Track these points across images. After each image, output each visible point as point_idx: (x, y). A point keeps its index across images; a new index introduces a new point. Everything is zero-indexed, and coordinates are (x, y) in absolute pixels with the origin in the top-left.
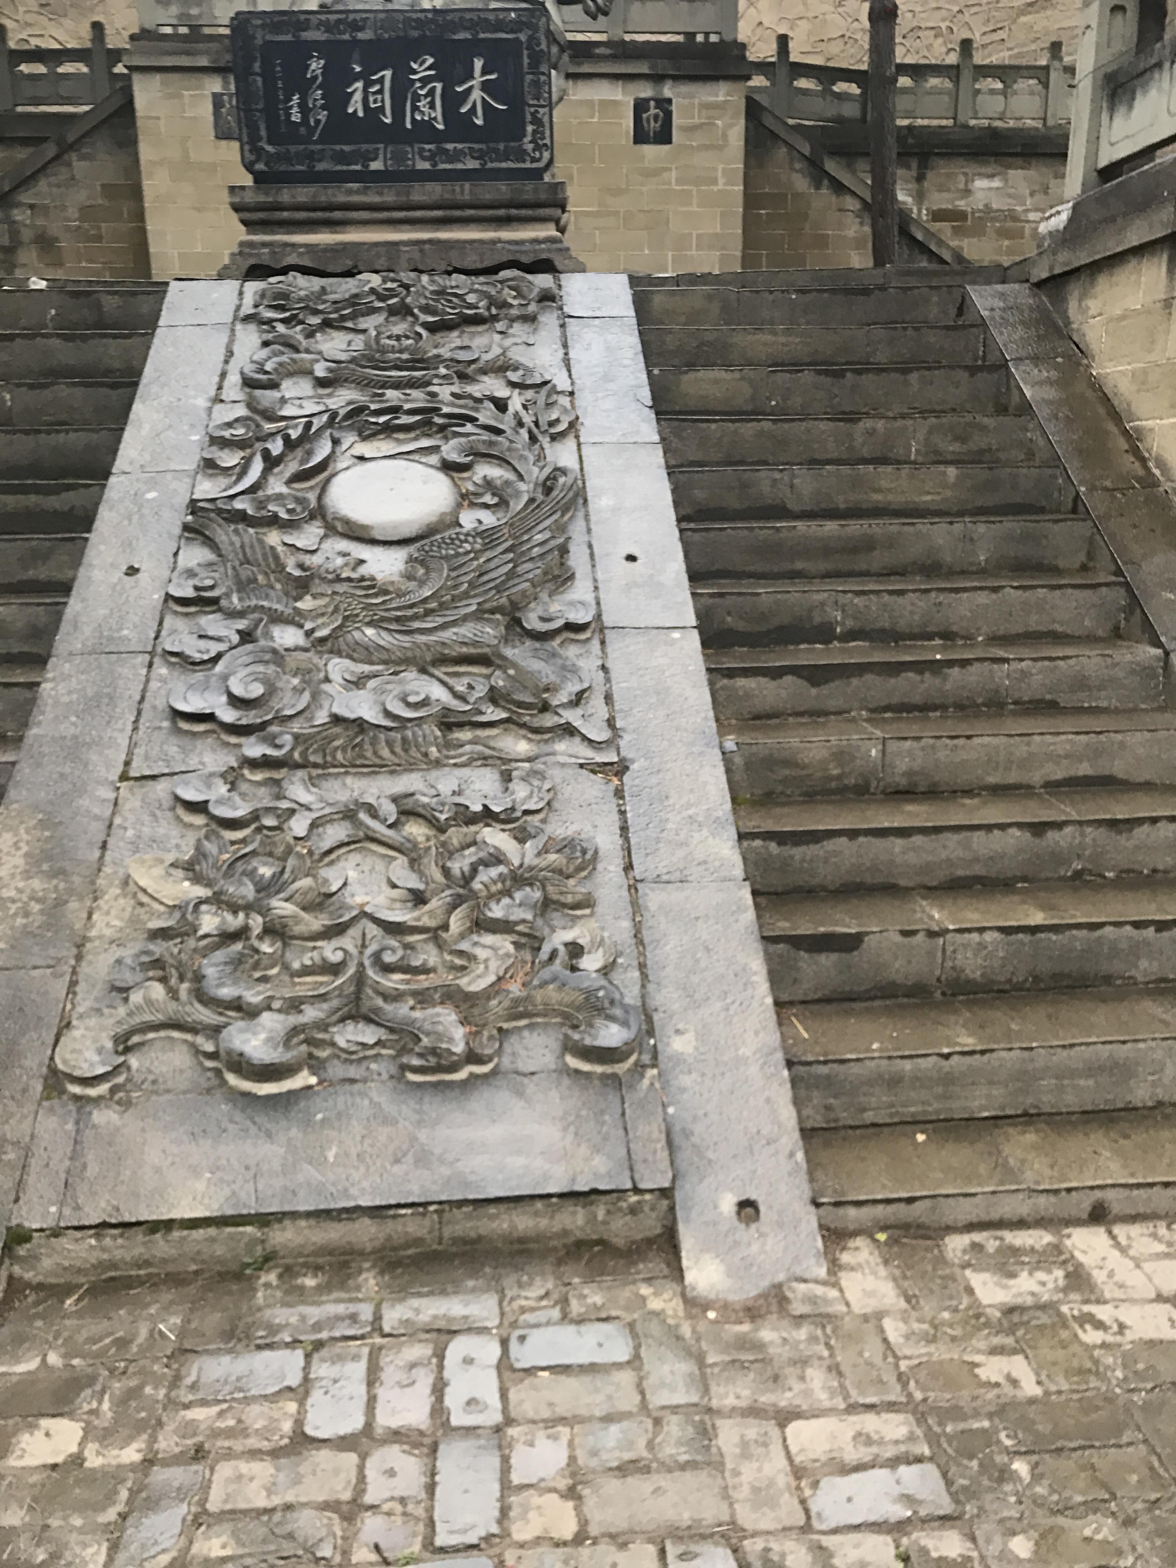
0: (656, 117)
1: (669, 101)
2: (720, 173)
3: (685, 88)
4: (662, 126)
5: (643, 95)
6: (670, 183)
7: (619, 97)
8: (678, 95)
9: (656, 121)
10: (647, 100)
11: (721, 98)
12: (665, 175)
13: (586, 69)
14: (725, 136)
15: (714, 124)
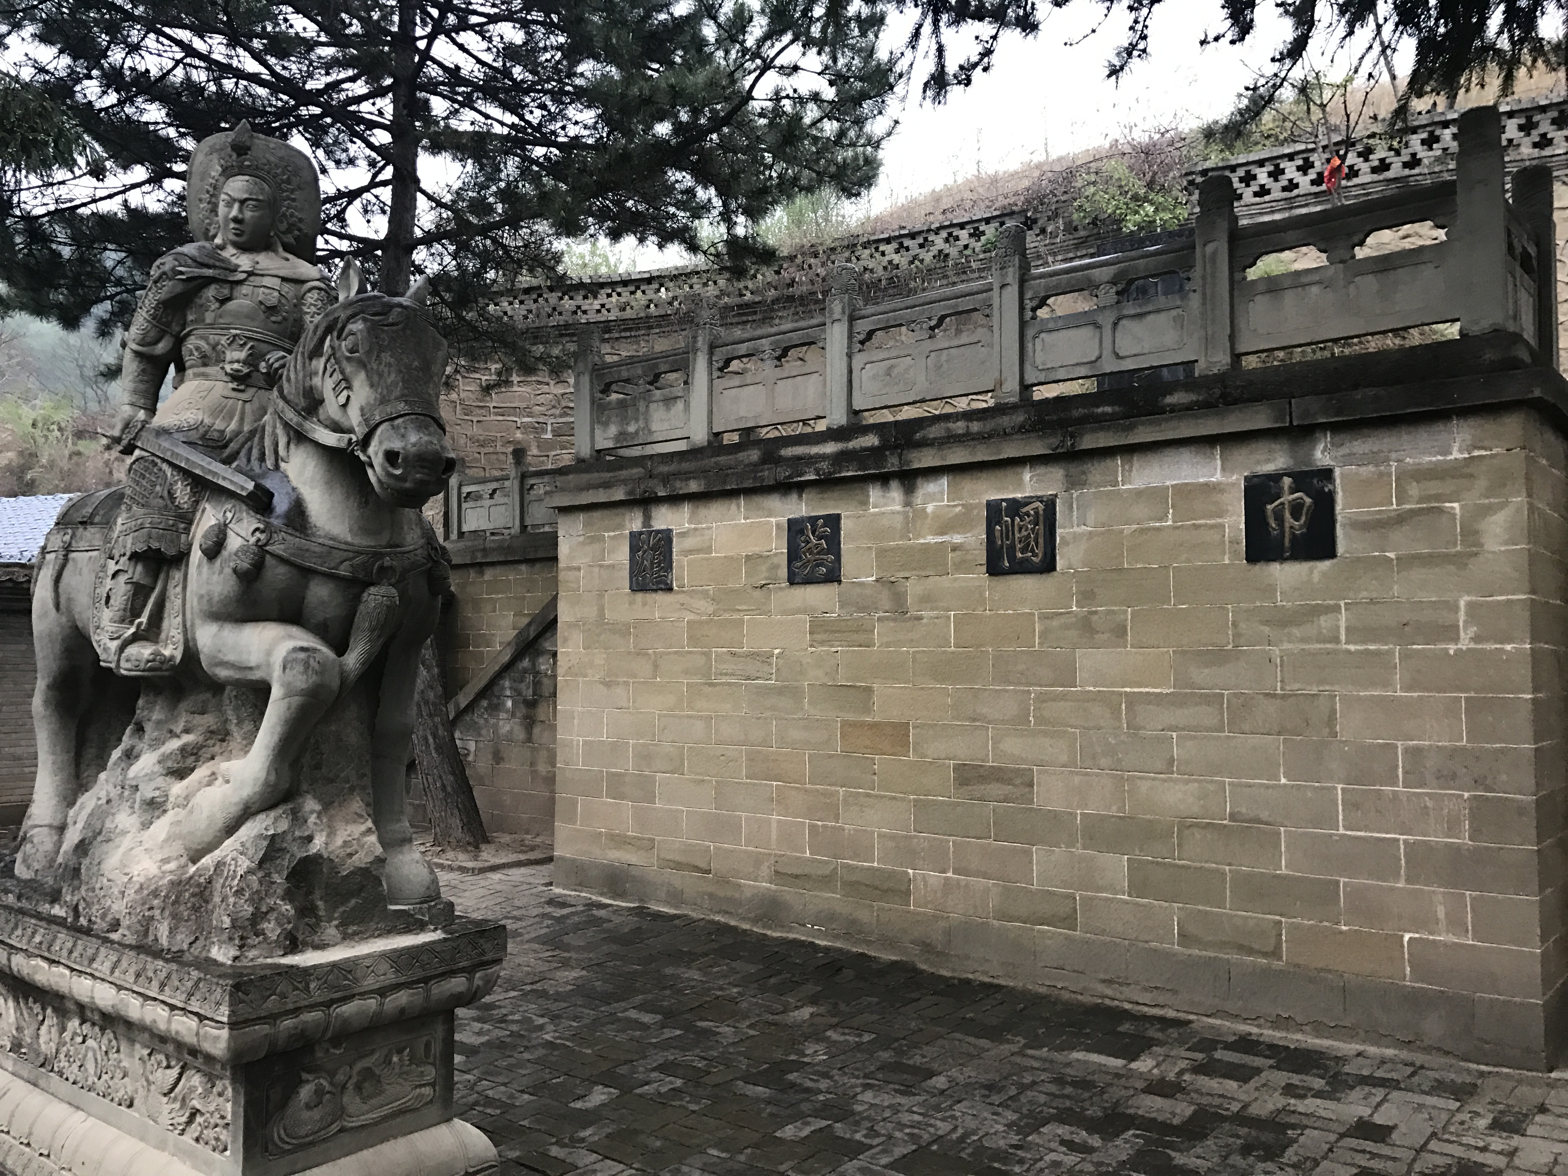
0: (1296, 509)
1: (1327, 474)
2: (1462, 617)
3: (1361, 446)
4: (1309, 524)
5: (1268, 468)
6: (1337, 640)
7: (1217, 477)
8: (1348, 460)
9: (1296, 516)
10: (1276, 477)
11: (1456, 455)
12: (1325, 622)
13: (1143, 435)
14: (1471, 534)
15: (1440, 511)
